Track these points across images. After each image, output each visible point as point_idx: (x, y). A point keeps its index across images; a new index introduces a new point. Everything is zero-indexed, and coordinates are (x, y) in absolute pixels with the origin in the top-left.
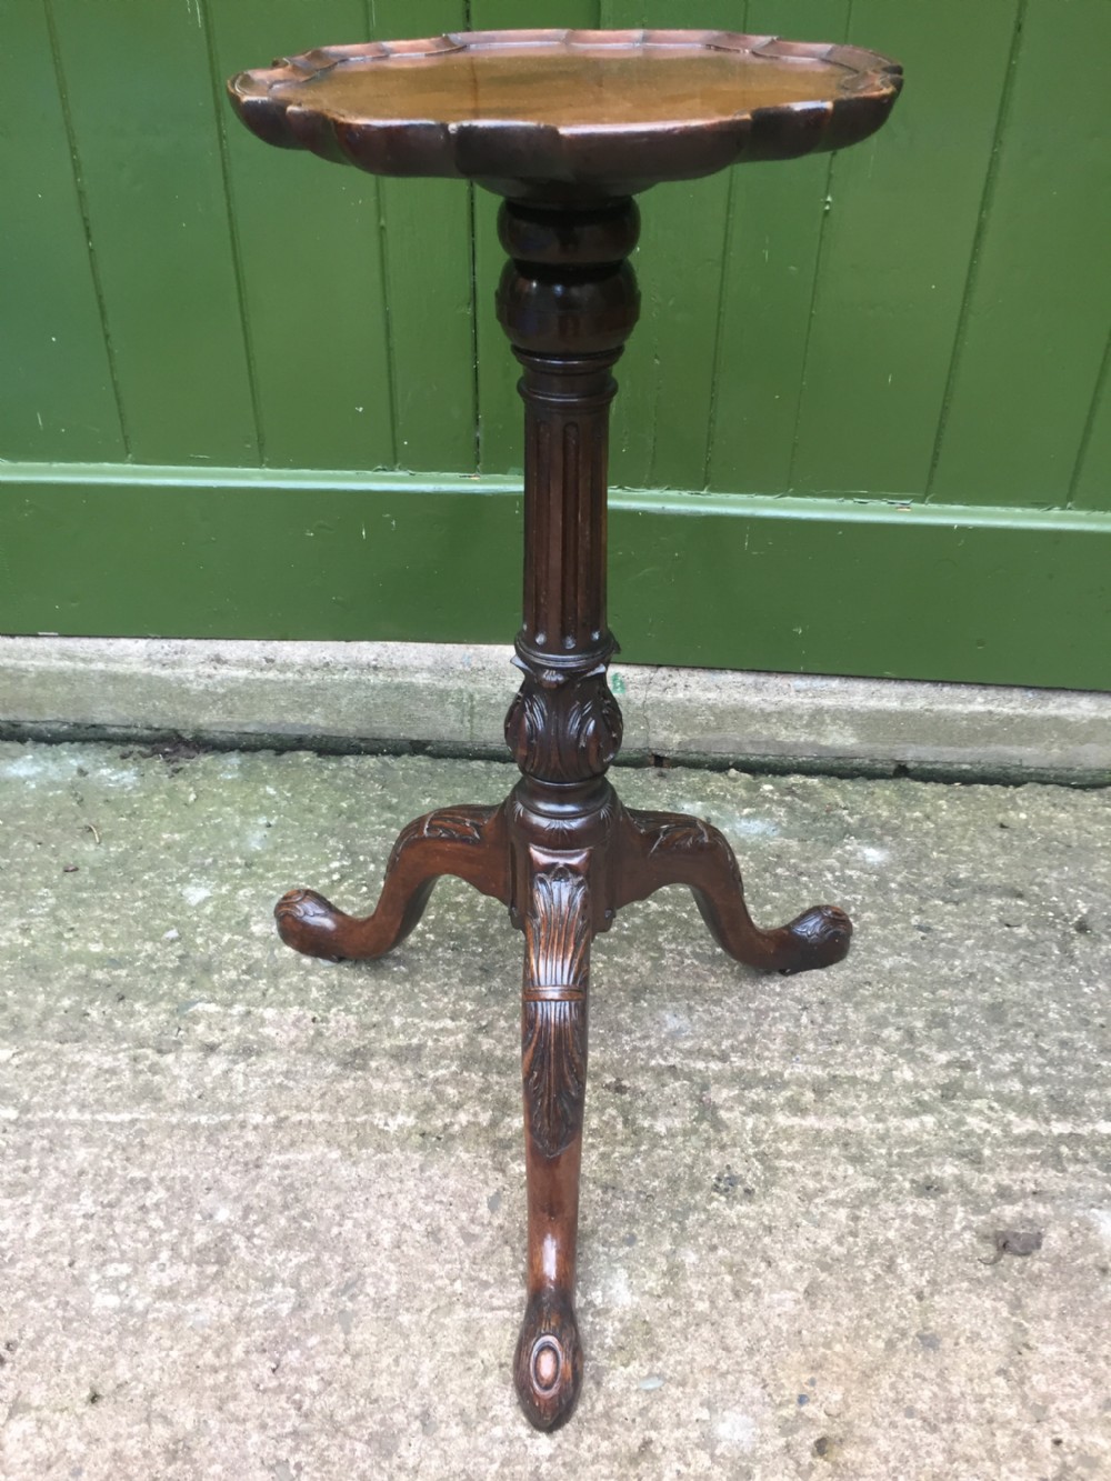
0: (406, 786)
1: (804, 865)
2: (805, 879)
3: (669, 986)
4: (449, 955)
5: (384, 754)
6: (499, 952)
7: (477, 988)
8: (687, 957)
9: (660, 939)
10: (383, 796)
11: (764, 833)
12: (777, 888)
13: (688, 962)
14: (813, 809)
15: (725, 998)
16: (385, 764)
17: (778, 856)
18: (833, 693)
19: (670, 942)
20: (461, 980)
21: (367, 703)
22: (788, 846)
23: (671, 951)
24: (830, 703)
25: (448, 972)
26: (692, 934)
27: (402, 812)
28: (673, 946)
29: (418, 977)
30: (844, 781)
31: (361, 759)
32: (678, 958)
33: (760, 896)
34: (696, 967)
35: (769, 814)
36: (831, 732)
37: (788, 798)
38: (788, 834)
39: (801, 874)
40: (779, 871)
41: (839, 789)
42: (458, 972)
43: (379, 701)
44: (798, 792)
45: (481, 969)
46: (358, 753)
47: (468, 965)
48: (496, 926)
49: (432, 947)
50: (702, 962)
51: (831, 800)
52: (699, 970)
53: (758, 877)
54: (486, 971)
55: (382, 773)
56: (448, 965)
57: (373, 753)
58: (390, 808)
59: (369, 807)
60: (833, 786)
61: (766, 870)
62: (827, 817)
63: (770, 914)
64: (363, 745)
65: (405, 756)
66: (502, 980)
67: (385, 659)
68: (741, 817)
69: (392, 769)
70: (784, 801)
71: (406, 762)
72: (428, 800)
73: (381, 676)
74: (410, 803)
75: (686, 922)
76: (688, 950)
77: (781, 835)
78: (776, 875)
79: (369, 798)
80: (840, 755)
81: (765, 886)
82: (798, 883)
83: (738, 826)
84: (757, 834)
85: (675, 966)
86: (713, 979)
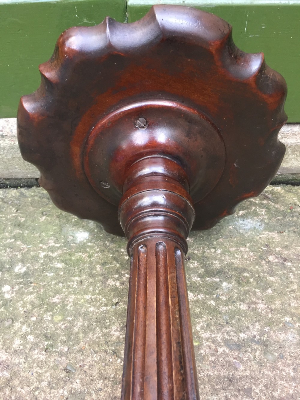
0: (31, 208)
1: (286, 252)
2: (289, 264)
3: (208, 376)
4: (42, 357)
5: (21, 187)
6: (81, 351)
7: (61, 391)
8: (220, 346)
9: (198, 328)
10: (16, 217)
11: (255, 228)
12: (272, 274)
13: (220, 350)
14: (282, 209)
15: (254, 387)
16: (22, 194)
17: (267, 246)
18: (294, 134)
19: (206, 331)
20: (49, 383)
21: (3, 158)
22: (273, 238)
23: (207, 339)
24: (292, 142)
25: (40, 375)
26: (220, 321)
27: (27, 228)
28: (208, 335)
29: (16, 382)
30: (296, 187)
31: (7, 190)
32: (213, 346)
33: (261, 280)
34: (227, 355)
35: (256, 214)
36: (291, 159)
37: (265, 202)
38: (269, 228)
39: (285, 260)
40: (271, 258)
41: (294, 193)
42: (48, 374)
43: (9, 157)
44: (270, 196)
45: (65, 370)
46: (7, 187)
47: (55, 367)
48: (80, 324)
49: (30, 349)
50: (231, 349)
51: (291, 201)
52: (231, 359)
53: (257, 264)
54: (69, 372)
55: (18, 199)
56: (41, 368)
57: (16, 187)
58: (19, 225)
59: (6, 225)
60: (290, 191)
61: (261, 257)
62: (291, 213)
63: (272, 297)
64: (8, 182)
65: (34, 188)
66: (81, 379)
67: (8, 130)
68: (238, 217)
69: (26, 197)
70: (262, 204)
71: (35, 191)
72: (44, 218)
73: (7, 140)
74: (33, 221)
75: (215, 310)
76: (219, 337)
77: (265, 229)
78: (269, 262)
79: (7, 220)
80: (295, 172)
81: (264, 272)
82: (285, 268)
83: (237, 223)
84: (250, 230)
85: (212, 355)
86: (242, 368)
